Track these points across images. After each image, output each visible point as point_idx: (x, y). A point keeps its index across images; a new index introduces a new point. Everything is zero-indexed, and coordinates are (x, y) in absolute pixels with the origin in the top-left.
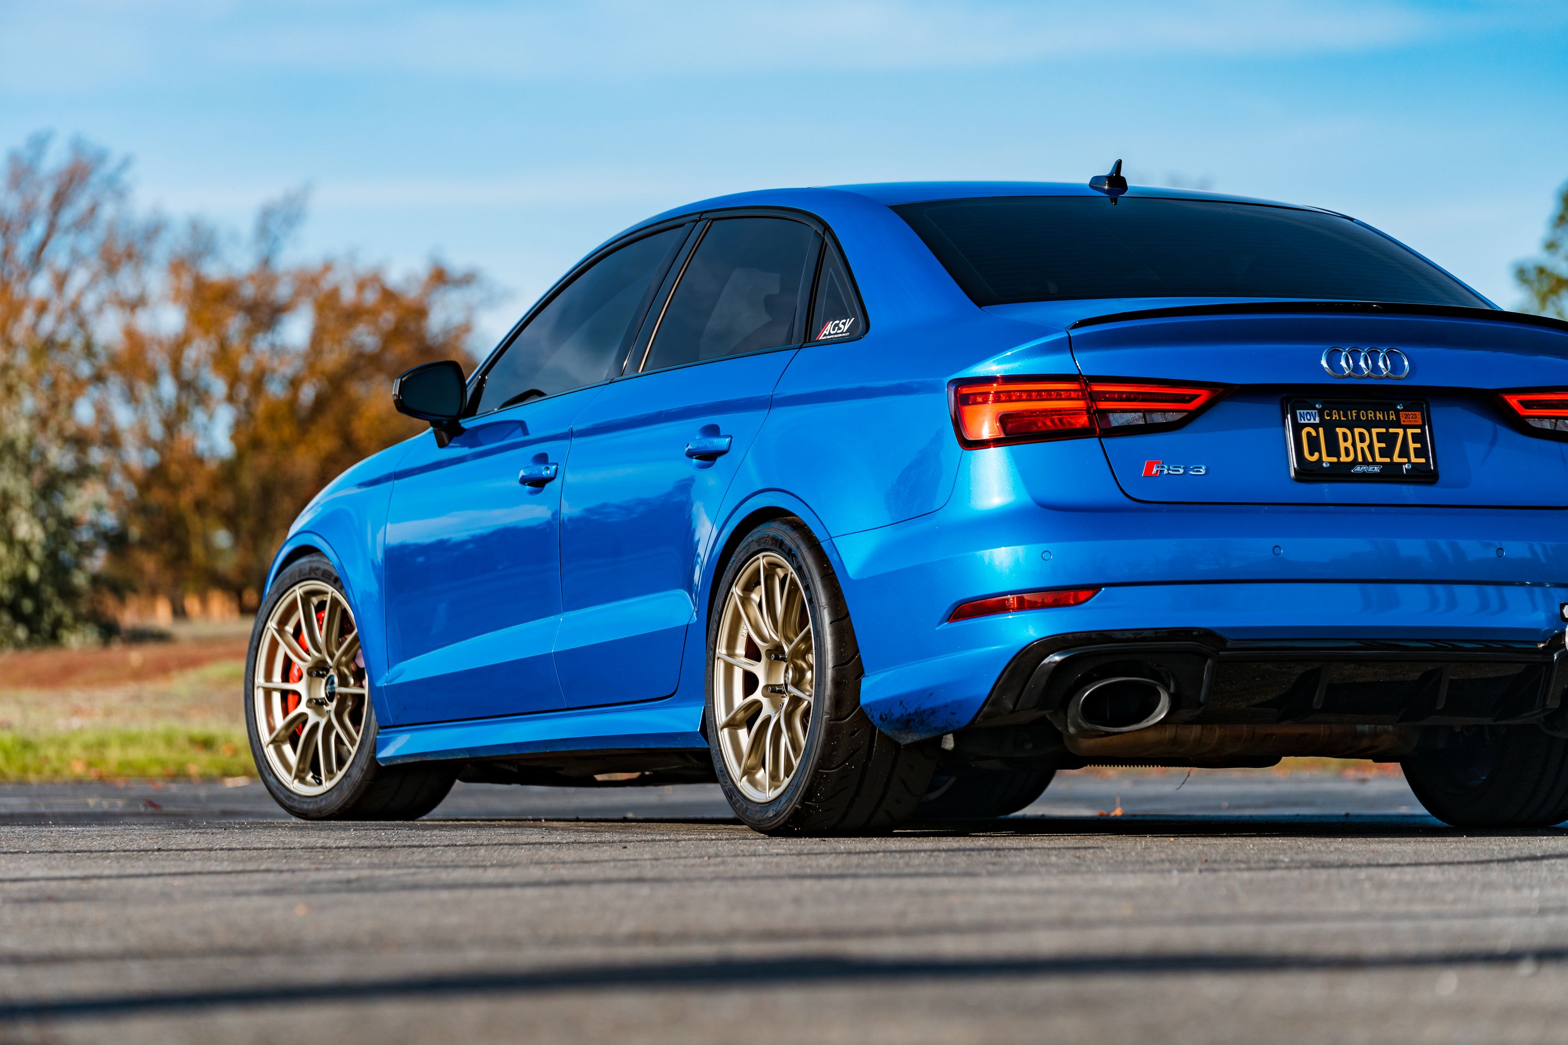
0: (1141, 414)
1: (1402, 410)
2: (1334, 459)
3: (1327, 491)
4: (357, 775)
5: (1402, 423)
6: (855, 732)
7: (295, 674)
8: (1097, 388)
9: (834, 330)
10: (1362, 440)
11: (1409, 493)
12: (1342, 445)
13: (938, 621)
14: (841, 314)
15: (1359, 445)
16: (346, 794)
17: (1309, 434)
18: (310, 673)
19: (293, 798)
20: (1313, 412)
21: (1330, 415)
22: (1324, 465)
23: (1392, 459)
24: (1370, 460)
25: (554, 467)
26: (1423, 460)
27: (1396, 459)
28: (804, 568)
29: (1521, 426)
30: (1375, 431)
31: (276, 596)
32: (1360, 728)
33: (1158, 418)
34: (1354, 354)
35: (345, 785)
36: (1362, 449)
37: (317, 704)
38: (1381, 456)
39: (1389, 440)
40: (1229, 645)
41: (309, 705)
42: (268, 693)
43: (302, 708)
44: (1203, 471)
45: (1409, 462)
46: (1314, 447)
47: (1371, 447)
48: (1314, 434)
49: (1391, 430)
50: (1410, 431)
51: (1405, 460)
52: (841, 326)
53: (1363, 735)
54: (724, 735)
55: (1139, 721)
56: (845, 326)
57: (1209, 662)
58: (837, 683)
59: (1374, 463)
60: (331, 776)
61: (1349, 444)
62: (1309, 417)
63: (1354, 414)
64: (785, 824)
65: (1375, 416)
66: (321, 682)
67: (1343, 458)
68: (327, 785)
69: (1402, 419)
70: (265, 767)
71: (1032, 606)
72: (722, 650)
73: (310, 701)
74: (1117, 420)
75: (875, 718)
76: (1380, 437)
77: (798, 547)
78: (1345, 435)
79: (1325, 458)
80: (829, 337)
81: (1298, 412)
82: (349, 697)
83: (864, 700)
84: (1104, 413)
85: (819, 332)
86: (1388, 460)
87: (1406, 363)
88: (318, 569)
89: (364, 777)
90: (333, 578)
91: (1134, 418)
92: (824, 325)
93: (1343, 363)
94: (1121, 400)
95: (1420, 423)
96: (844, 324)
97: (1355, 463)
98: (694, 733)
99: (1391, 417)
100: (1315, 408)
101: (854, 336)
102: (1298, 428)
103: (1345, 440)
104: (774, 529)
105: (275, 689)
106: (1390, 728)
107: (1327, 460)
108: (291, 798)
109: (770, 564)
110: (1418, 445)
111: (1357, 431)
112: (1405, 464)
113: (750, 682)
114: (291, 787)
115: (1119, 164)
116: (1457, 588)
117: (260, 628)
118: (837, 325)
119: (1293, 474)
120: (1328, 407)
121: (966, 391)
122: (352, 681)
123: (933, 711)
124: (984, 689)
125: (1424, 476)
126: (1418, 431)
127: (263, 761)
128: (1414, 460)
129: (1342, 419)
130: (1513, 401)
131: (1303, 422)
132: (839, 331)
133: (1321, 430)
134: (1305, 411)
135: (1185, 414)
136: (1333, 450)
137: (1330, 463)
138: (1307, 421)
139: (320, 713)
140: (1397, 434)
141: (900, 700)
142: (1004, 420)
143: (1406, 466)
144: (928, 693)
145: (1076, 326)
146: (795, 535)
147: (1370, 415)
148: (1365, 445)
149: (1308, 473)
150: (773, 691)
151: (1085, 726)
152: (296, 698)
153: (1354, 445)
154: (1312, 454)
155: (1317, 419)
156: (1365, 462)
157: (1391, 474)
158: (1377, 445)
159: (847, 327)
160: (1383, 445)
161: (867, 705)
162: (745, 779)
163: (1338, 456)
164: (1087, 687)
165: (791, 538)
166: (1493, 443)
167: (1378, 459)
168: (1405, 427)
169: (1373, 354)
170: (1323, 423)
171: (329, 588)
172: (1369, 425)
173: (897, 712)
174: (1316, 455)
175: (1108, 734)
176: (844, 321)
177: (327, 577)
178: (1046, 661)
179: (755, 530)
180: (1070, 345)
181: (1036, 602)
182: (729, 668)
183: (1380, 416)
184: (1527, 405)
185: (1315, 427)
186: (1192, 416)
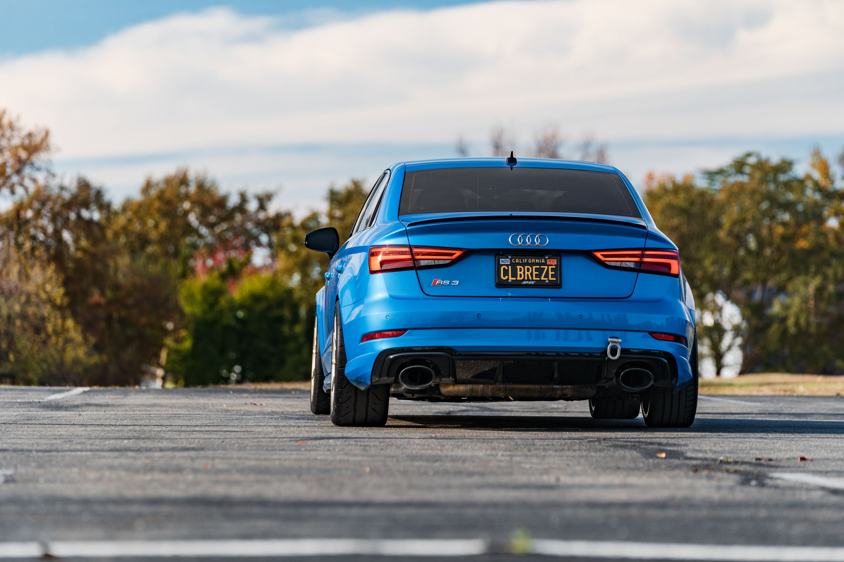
0: (433, 261)
1: (548, 259)
2: (515, 279)
3: (509, 292)
5: (548, 264)
8: (416, 250)
10: (528, 270)
11: (547, 292)
12: (519, 273)
13: (358, 341)
15: (526, 273)
17: (504, 268)
21: (515, 261)
22: (509, 281)
24: (531, 279)
26: (555, 279)
27: (542, 278)
29: (601, 264)
30: (534, 267)
32: (555, 387)
33: (438, 262)
34: (523, 237)
36: (528, 274)
38: (536, 277)
39: (540, 271)
40: (460, 353)
44: (458, 283)
46: (506, 274)
47: (532, 274)
48: (507, 269)
49: (542, 267)
50: (550, 267)
51: (547, 279)
53: (557, 389)
61: (522, 273)
62: (506, 262)
63: (526, 260)
65: (535, 261)
67: (519, 278)
69: (548, 262)
74: (423, 263)
75: (350, 380)
76: (537, 270)
78: (520, 269)
79: (510, 278)
81: (501, 259)
84: (418, 260)
86: (539, 279)
87: (547, 240)
91: (430, 263)
93: (519, 241)
94: (425, 255)
95: (556, 264)
97: (524, 280)
99: (542, 261)
100: (508, 258)
102: (499, 266)
103: (521, 271)
110: (554, 273)
111: (526, 267)
120: (514, 257)
121: (373, 251)
125: (556, 285)
126: (555, 267)
128: (550, 279)
129: (520, 262)
130: (599, 255)
131: (502, 263)
133: (510, 267)
134: (504, 259)
135: (450, 261)
136: (514, 274)
137: (513, 280)
138: (504, 263)
140: (545, 268)
142: (382, 263)
143: (547, 281)
145: (409, 226)
147: (533, 261)
149: (501, 284)
153: (524, 273)
154: (504, 276)
155: (509, 262)
156: (528, 280)
157: (540, 285)
158: (534, 273)
160: (537, 273)
163: (516, 277)
164: (403, 369)
167: (534, 278)
168: (548, 266)
169: (533, 237)
170: (511, 264)
172: (532, 265)
174: (507, 277)
178: (389, 357)
180: (407, 233)
183: (537, 261)
184: (605, 256)
185: (507, 266)
186: (454, 262)
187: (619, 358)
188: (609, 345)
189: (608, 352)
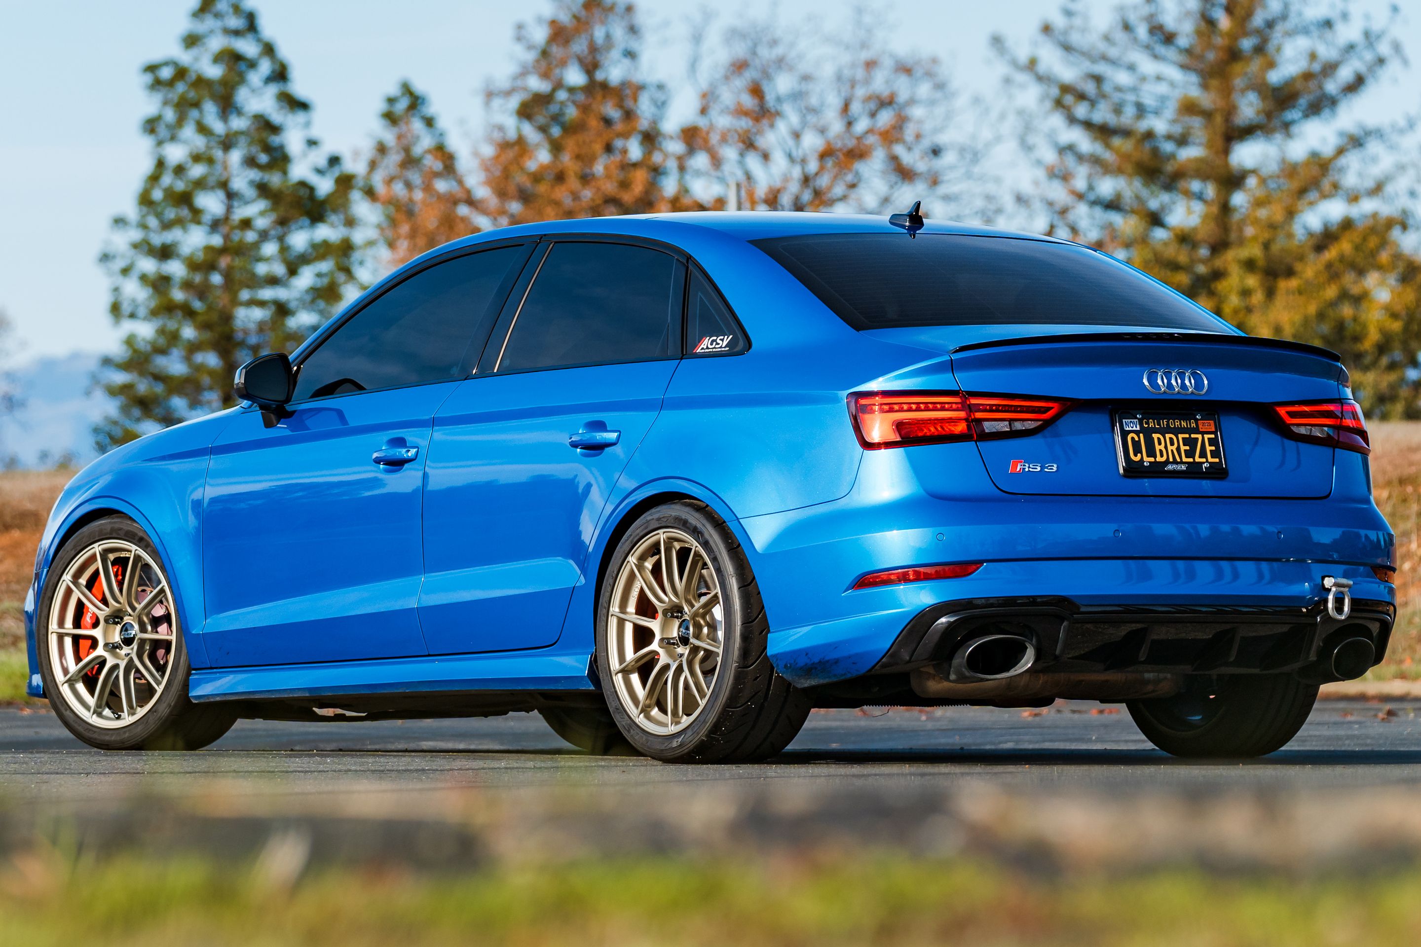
0: (1007, 423)
1: (1200, 420)
2: (1152, 459)
3: (1147, 485)
4: (164, 710)
5: (1201, 430)
6: (758, 677)
7: (87, 621)
8: (974, 401)
9: (711, 344)
10: (1172, 444)
11: (1207, 486)
12: (1158, 448)
13: (845, 588)
14: (718, 332)
15: (1170, 448)
16: (152, 726)
17: (1133, 438)
18: (106, 621)
19: (93, 731)
20: (1135, 420)
21: (1147, 423)
22: (1145, 464)
23: (1194, 459)
24: (1178, 460)
25: (415, 450)
26: (1217, 460)
27: (1197, 459)
28: (711, 543)
29: (1285, 431)
30: (1181, 436)
31: (73, 553)
32: (1147, 676)
33: (1018, 426)
34: (1168, 375)
35: (151, 718)
36: (1172, 451)
37: (112, 648)
38: (1186, 457)
39: (1191, 443)
40: (1083, 609)
41: (105, 649)
42: (61, 637)
43: (100, 651)
44: (1055, 469)
45: (1207, 461)
46: (1137, 450)
47: (1178, 449)
48: (1137, 439)
49: (1193, 436)
50: (1206, 436)
51: (1204, 460)
52: (720, 342)
53: (1148, 682)
54: (619, 680)
55: (1008, 670)
56: (723, 342)
57: (1065, 623)
58: (745, 637)
59: (1182, 462)
60: (132, 711)
61: (1162, 447)
62: (1132, 425)
63: (1165, 423)
64: (689, 754)
65: (1181, 424)
66: (115, 628)
67: (1159, 459)
68: (127, 720)
69: (1200, 426)
70: (61, 702)
71: (927, 577)
72: (615, 609)
73: (106, 645)
74: (988, 427)
75: (779, 665)
76: (1186, 442)
77: (704, 525)
78: (1159, 439)
79: (1145, 458)
80: (707, 350)
81: (1124, 420)
82: (148, 641)
83: (770, 651)
84: (979, 421)
85: (695, 346)
86: (1191, 460)
87: (1206, 382)
88: (120, 529)
89: (171, 712)
90: (137, 538)
91: (1004, 427)
92: (700, 340)
93: (1159, 382)
94: (991, 411)
95: (1213, 429)
96: (722, 340)
97: (1167, 462)
98: (582, 677)
99: (1192, 425)
100: (1136, 418)
101: (733, 352)
102: (1124, 434)
103: (1160, 444)
104: (675, 510)
105: (67, 634)
106: (1169, 676)
107: (1147, 460)
108: (90, 730)
109: (669, 538)
110: (1213, 448)
111: (1168, 436)
112: (1204, 463)
113: (643, 636)
114: (90, 721)
115: (918, 205)
116: (1239, 564)
117: (55, 580)
118: (715, 341)
119: (1121, 471)
120: (1147, 416)
121: (863, 402)
122: (149, 628)
123: (837, 661)
124: (886, 644)
126: (1213, 436)
127: (58, 698)
128: (1210, 460)
129: (1157, 426)
130: (1282, 411)
131: (1128, 429)
132: (717, 346)
133: (1141, 435)
134: (1129, 420)
135: (1041, 422)
136: (1151, 452)
137: (1149, 462)
138: (1131, 429)
139: (116, 656)
140: (1197, 439)
141: (806, 652)
142: (899, 426)
143: (1205, 465)
144: (834, 646)
145: (956, 351)
146: (697, 515)
147: (1176, 424)
148: (1174, 448)
149: (1134, 470)
150: (669, 643)
151: (967, 673)
152: (89, 642)
153: (1166, 447)
154: (1136, 455)
155: (1138, 426)
156: (1175, 462)
157: (1194, 471)
158: (1183, 448)
159: (725, 343)
160: (1187, 448)
161: (775, 656)
162: (642, 715)
163: (1155, 457)
164: (970, 642)
165: (695, 519)
166: (1256, 443)
167: (1185, 459)
168: (1203, 433)
169: (1182, 375)
170: (1142, 430)
171: (133, 547)
172: (1176, 431)
173: (802, 661)
174: (1139, 455)
175: (982, 680)
176: (722, 337)
177: (130, 537)
178: (939, 621)
179: (653, 510)
180: (952, 366)
181: (931, 574)
182: (621, 623)
183: (1184, 424)
184: (1292, 415)
185: (1137, 433)
186: (1047, 424)
187: (1349, 617)
188: (1329, 590)
189: (1330, 605)
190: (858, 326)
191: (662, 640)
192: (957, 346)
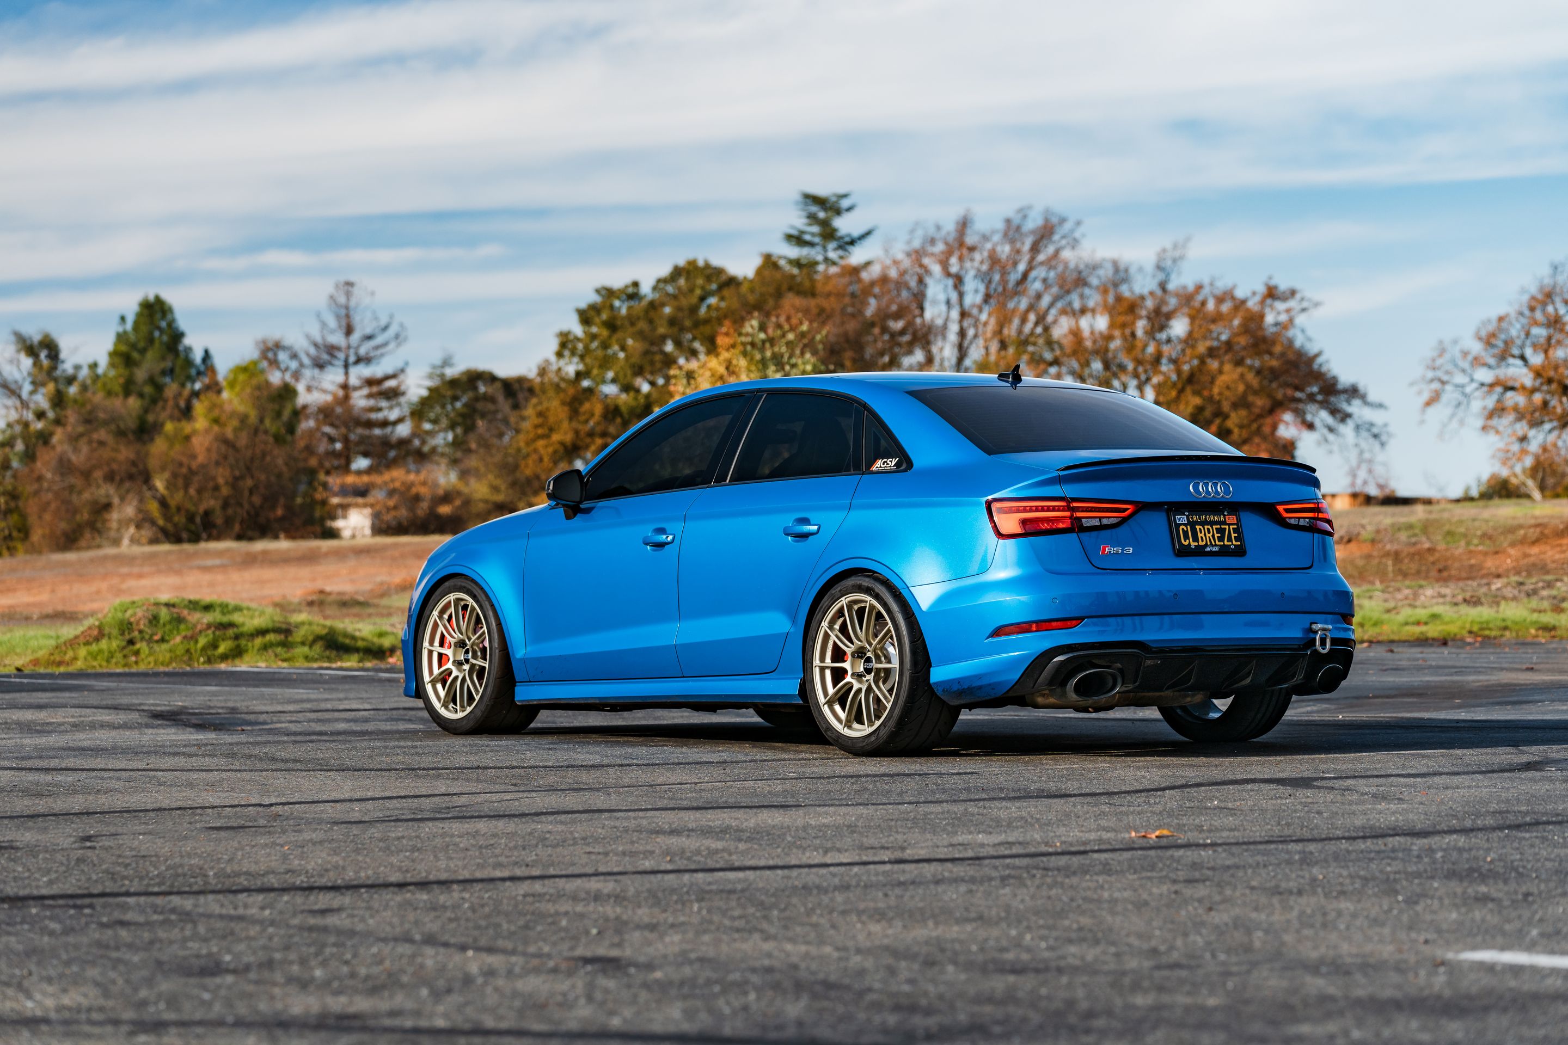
0: (1098, 520)
1: (1227, 515)
2: (1196, 544)
3: (1193, 562)
5: (1227, 522)
8: (1075, 505)
9: (883, 465)
10: (1209, 532)
11: (1232, 562)
12: (1199, 535)
13: (986, 636)
14: (887, 456)
15: (1207, 535)
17: (1183, 529)
21: (1192, 518)
22: (1192, 546)
23: (1224, 543)
24: (1213, 543)
25: (672, 536)
26: (1239, 543)
27: (1226, 543)
28: (887, 603)
29: (1282, 523)
30: (1214, 527)
33: (1105, 521)
34: (1206, 485)
36: (1209, 537)
38: (1219, 541)
39: (1222, 532)
40: (1154, 649)
44: (1131, 551)
45: (1232, 544)
46: (1186, 537)
47: (1213, 536)
48: (1185, 529)
49: (1222, 527)
50: (1231, 527)
51: (1230, 543)
58: (914, 671)
59: (1216, 545)
61: (1202, 535)
62: (1182, 520)
63: (1204, 518)
64: (876, 750)
65: (1214, 518)
67: (1200, 543)
69: (1227, 520)
71: (1045, 629)
74: (1085, 523)
75: (939, 692)
76: (1218, 531)
77: (880, 591)
78: (1200, 529)
80: (880, 469)
81: (1176, 517)
83: (932, 681)
84: (1079, 519)
85: (871, 467)
86: (1222, 543)
87: (1231, 489)
91: (1096, 522)
92: (874, 462)
93: (1200, 489)
94: (1087, 511)
95: (1236, 522)
96: (891, 462)
97: (1206, 545)
98: (794, 695)
99: (1222, 519)
100: (1185, 515)
101: (899, 469)
102: (1177, 526)
103: (1201, 532)
104: (861, 581)
107: (1193, 544)
110: (1236, 535)
111: (1206, 527)
112: (1230, 545)
113: (839, 674)
115: (1017, 367)
118: (886, 462)
119: (1176, 552)
120: (1192, 513)
121: (998, 505)
123: (980, 688)
124: (1016, 676)
125: (1240, 552)
126: (1235, 527)
128: (1234, 543)
129: (1198, 520)
130: (1281, 508)
131: (1179, 522)
132: (887, 466)
133: (1188, 527)
134: (1180, 517)
135: (1121, 519)
136: (1195, 539)
138: (1181, 522)
140: (1225, 529)
141: (959, 681)
142: (1024, 523)
143: (1231, 547)
144: (979, 677)
145: (1063, 470)
146: (877, 584)
147: (1211, 518)
148: (1210, 535)
149: (1184, 551)
150: (858, 675)
151: (1076, 697)
153: (1205, 535)
154: (1185, 541)
155: (1186, 520)
156: (1211, 545)
157: (1224, 552)
158: (1216, 535)
159: (893, 464)
160: (1219, 535)
161: (936, 684)
162: (840, 724)
163: (1198, 542)
164: (1076, 675)
165: (875, 586)
167: (1218, 543)
168: (1229, 525)
169: (1215, 485)
170: (1189, 523)
172: (1212, 523)
173: (955, 686)
174: (1187, 541)
176: (890, 460)
178: (1054, 660)
179: (846, 581)
180: (1059, 480)
182: (822, 667)
183: (1216, 518)
184: (1287, 511)
185: (1185, 525)
186: (1124, 520)
187: (1330, 651)
188: (1316, 632)
189: (1318, 643)
190: (989, 452)
191: (853, 674)
192: (1063, 466)
